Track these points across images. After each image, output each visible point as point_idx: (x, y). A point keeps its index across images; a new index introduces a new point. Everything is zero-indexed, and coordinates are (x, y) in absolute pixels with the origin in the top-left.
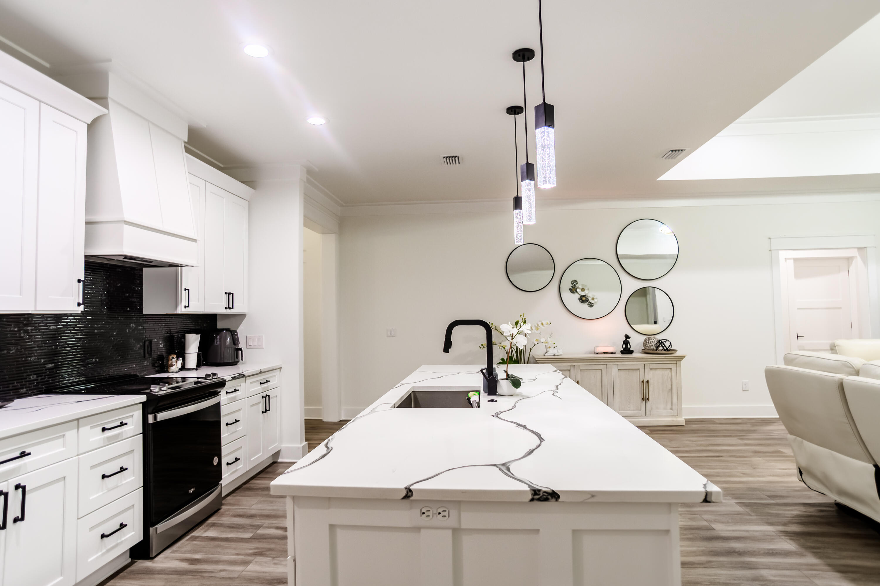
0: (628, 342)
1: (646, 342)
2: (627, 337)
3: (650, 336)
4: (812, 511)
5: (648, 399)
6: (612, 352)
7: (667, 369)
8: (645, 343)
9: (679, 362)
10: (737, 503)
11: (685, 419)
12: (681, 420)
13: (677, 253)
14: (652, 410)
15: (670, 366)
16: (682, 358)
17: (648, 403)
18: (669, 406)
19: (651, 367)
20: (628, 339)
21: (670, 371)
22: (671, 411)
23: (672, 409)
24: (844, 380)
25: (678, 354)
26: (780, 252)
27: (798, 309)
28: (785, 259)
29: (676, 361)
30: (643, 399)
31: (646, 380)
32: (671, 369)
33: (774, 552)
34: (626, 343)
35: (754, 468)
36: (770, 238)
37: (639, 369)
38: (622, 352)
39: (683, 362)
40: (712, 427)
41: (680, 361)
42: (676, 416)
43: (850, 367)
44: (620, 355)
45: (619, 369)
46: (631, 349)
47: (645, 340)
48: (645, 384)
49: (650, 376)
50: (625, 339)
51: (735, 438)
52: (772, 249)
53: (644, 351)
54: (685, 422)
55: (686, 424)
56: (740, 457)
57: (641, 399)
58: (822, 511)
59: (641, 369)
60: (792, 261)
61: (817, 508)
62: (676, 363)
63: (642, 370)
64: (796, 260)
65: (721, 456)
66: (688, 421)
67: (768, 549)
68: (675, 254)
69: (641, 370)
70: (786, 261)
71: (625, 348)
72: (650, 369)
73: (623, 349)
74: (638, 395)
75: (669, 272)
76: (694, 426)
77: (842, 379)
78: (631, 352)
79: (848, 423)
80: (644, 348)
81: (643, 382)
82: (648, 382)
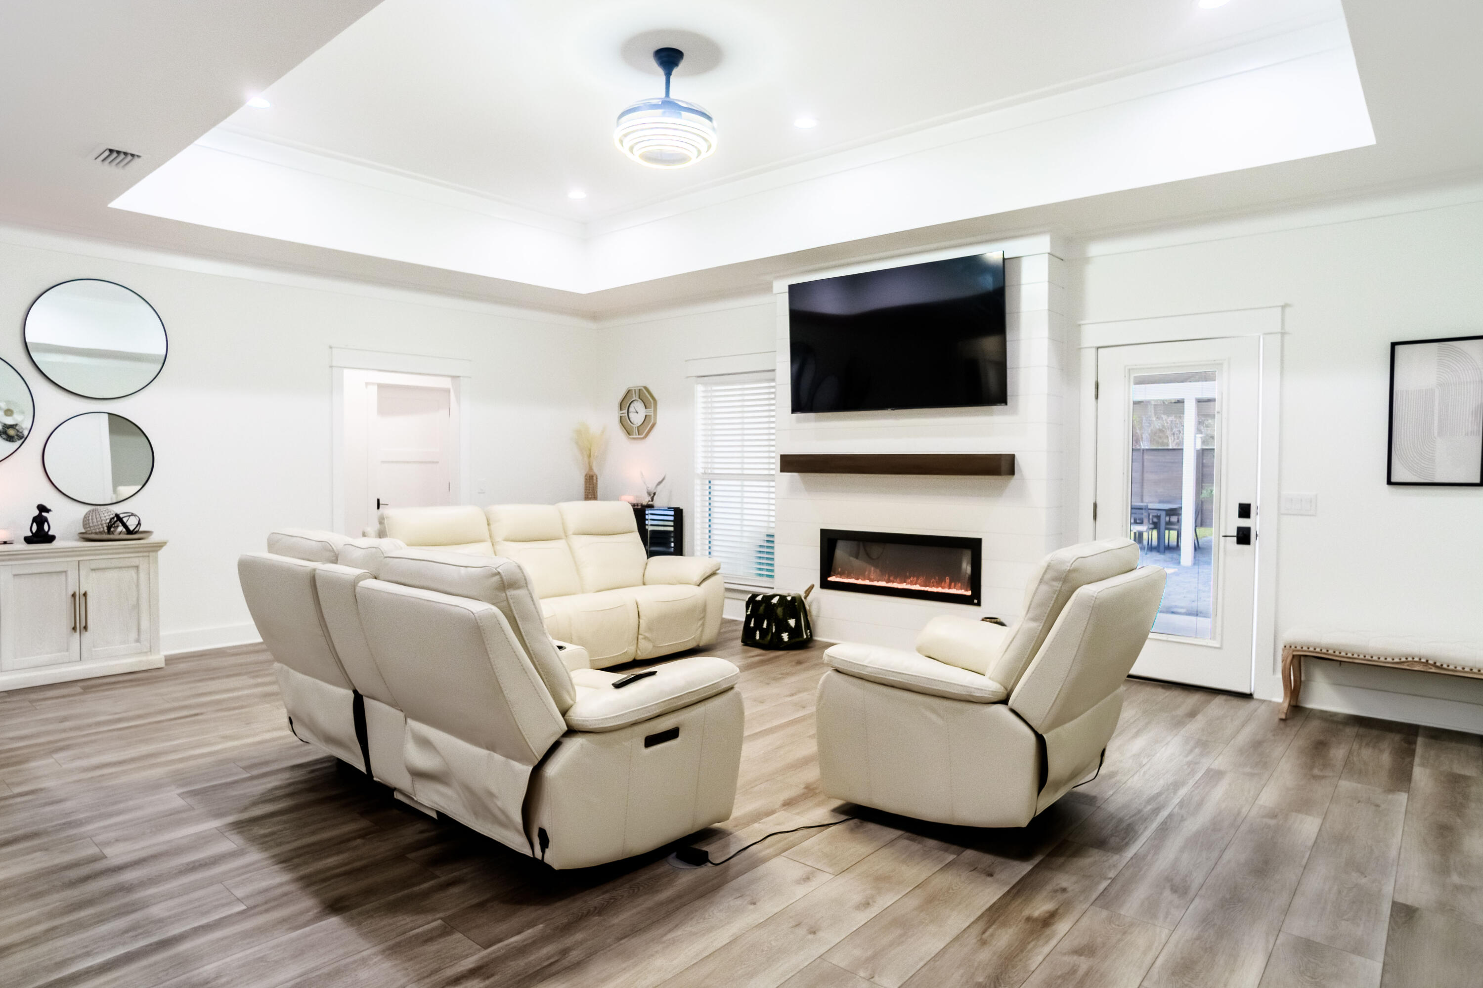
0: (46, 520)
1: (88, 518)
2: (42, 508)
3: (97, 507)
4: (299, 775)
5: (86, 628)
6: (5, 540)
7: (128, 567)
8: (86, 521)
9: (154, 554)
10: (179, 795)
11: (165, 656)
12: (157, 659)
13: (165, 353)
14: (94, 647)
15: (135, 562)
16: (159, 546)
17: (87, 636)
18: (133, 635)
19: (93, 566)
20: (44, 514)
21: (136, 571)
22: (138, 643)
23: (138, 641)
24: (317, 571)
25: (154, 539)
26: (346, 371)
27: (383, 462)
28: (366, 383)
29: (149, 552)
30: (74, 629)
31: (82, 592)
32: (137, 567)
33: (202, 862)
34: (40, 520)
35: (248, 724)
36: (331, 347)
37: (65, 572)
38: (28, 540)
39: (162, 553)
40: (214, 663)
41: (157, 551)
42: (146, 652)
43: (330, 551)
44: (24, 546)
45: (15, 575)
46: (50, 533)
47: (86, 514)
48: (79, 600)
49: (90, 584)
50: (37, 512)
51: (245, 677)
52: (334, 364)
53: (81, 535)
54: (166, 660)
55: (166, 664)
56: (234, 709)
57: (70, 629)
58: (313, 771)
59: (69, 571)
60: (376, 388)
61: (307, 769)
62: (149, 556)
63: (72, 575)
64: (381, 387)
65: (201, 714)
66: (170, 660)
67: (188, 864)
68: (159, 356)
69: (69, 573)
70: (366, 387)
71: (36, 531)
72: (93, 570)
73: (30, 534)
74: (65, 623)
75: (144, 388)
76: (182, 666)
77: (315, 570)
78: (50, 539)
79: (323, 635)
80: (83, 531)
81: (74, 595)
82: (85, 594)
